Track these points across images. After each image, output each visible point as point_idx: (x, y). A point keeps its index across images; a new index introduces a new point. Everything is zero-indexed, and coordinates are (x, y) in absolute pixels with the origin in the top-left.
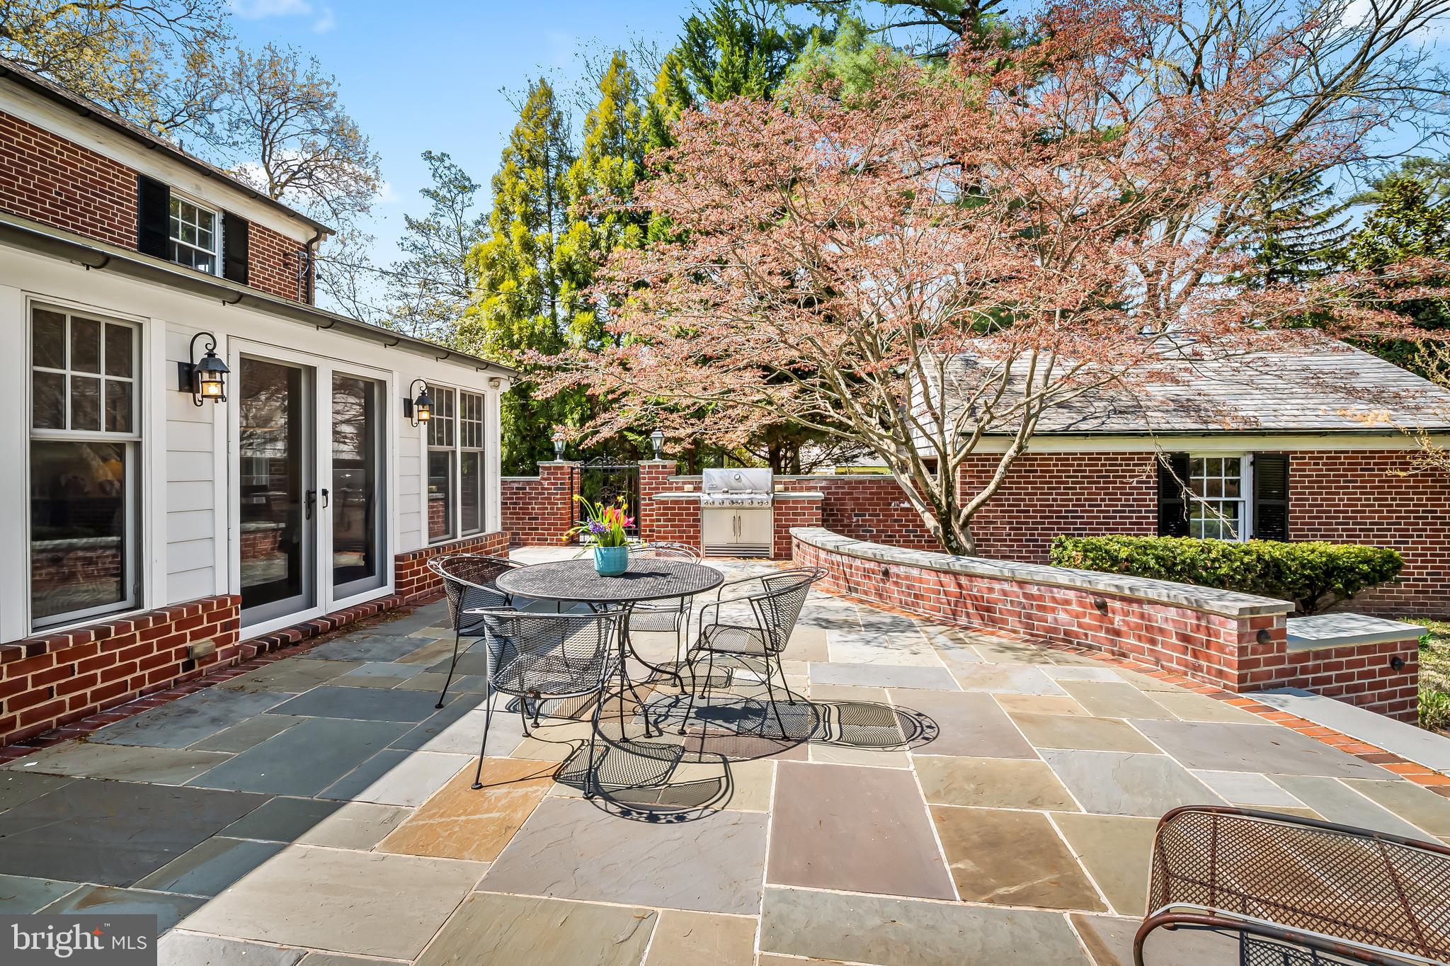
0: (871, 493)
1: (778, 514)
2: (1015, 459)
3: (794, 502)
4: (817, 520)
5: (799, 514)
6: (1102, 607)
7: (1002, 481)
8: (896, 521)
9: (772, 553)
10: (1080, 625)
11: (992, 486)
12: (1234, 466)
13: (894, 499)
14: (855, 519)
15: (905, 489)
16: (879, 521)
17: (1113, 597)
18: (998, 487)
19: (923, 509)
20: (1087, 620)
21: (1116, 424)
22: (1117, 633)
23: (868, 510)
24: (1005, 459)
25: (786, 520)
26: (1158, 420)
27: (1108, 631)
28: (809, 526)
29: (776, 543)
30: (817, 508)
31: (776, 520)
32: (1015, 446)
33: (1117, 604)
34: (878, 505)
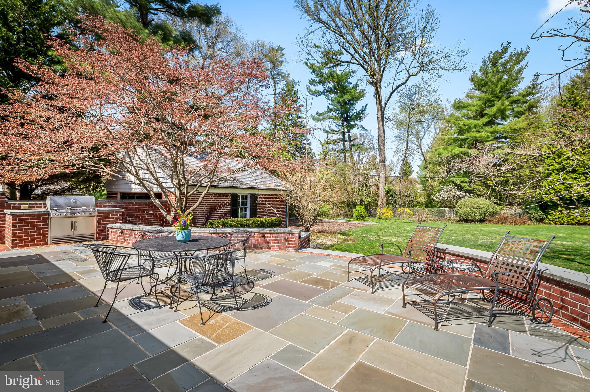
0: (136, 208)
1: (99, 219)
2: (206, 195)
3: (108, 213)
4: (119, 220)
5: (110, 218)
6: (264, 237)
7: (201, 202)
8: (147, 219)
9: (95, 237)
10: (258, 243)
11: (198, 204)
12: (246, 197)
13: (146, 210)
14: (128, 219)
15: (157, 206)
16: (139, 219)
17: (267, 233)
18: (200, 204)
19: (166, 213)
20: (259, 241)
21: (222, 184)
22: (268, 243)
23: (134, 215)
24: (203, 195)
25: (103, 221)
26: (230, 184)
27: (266, 243)
28: (115, 223)
29: (97, 233)
30: (120, 215)
31: (97, 222)
32: (206, 190)
33: (269, 235)
34: (139, 212)
